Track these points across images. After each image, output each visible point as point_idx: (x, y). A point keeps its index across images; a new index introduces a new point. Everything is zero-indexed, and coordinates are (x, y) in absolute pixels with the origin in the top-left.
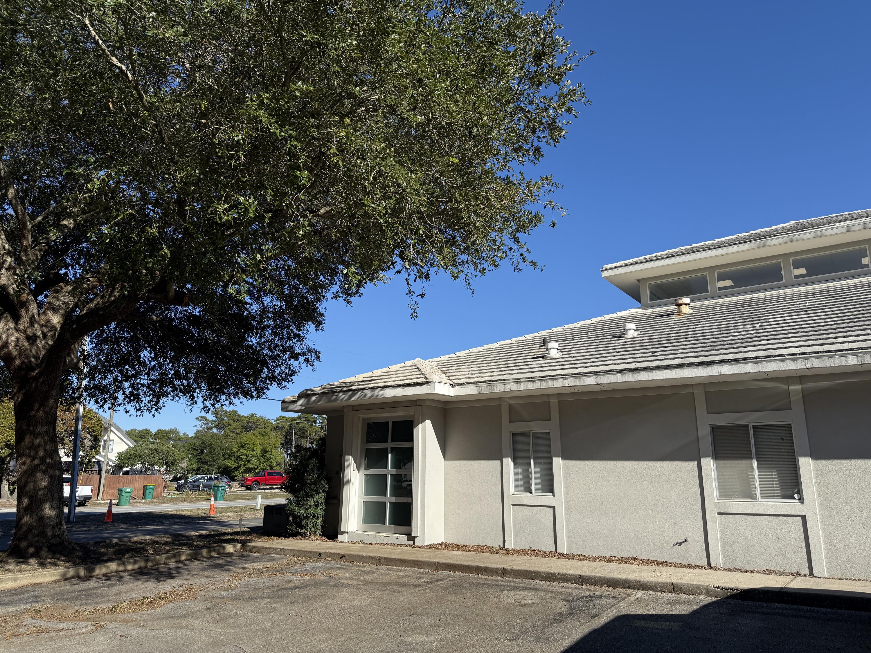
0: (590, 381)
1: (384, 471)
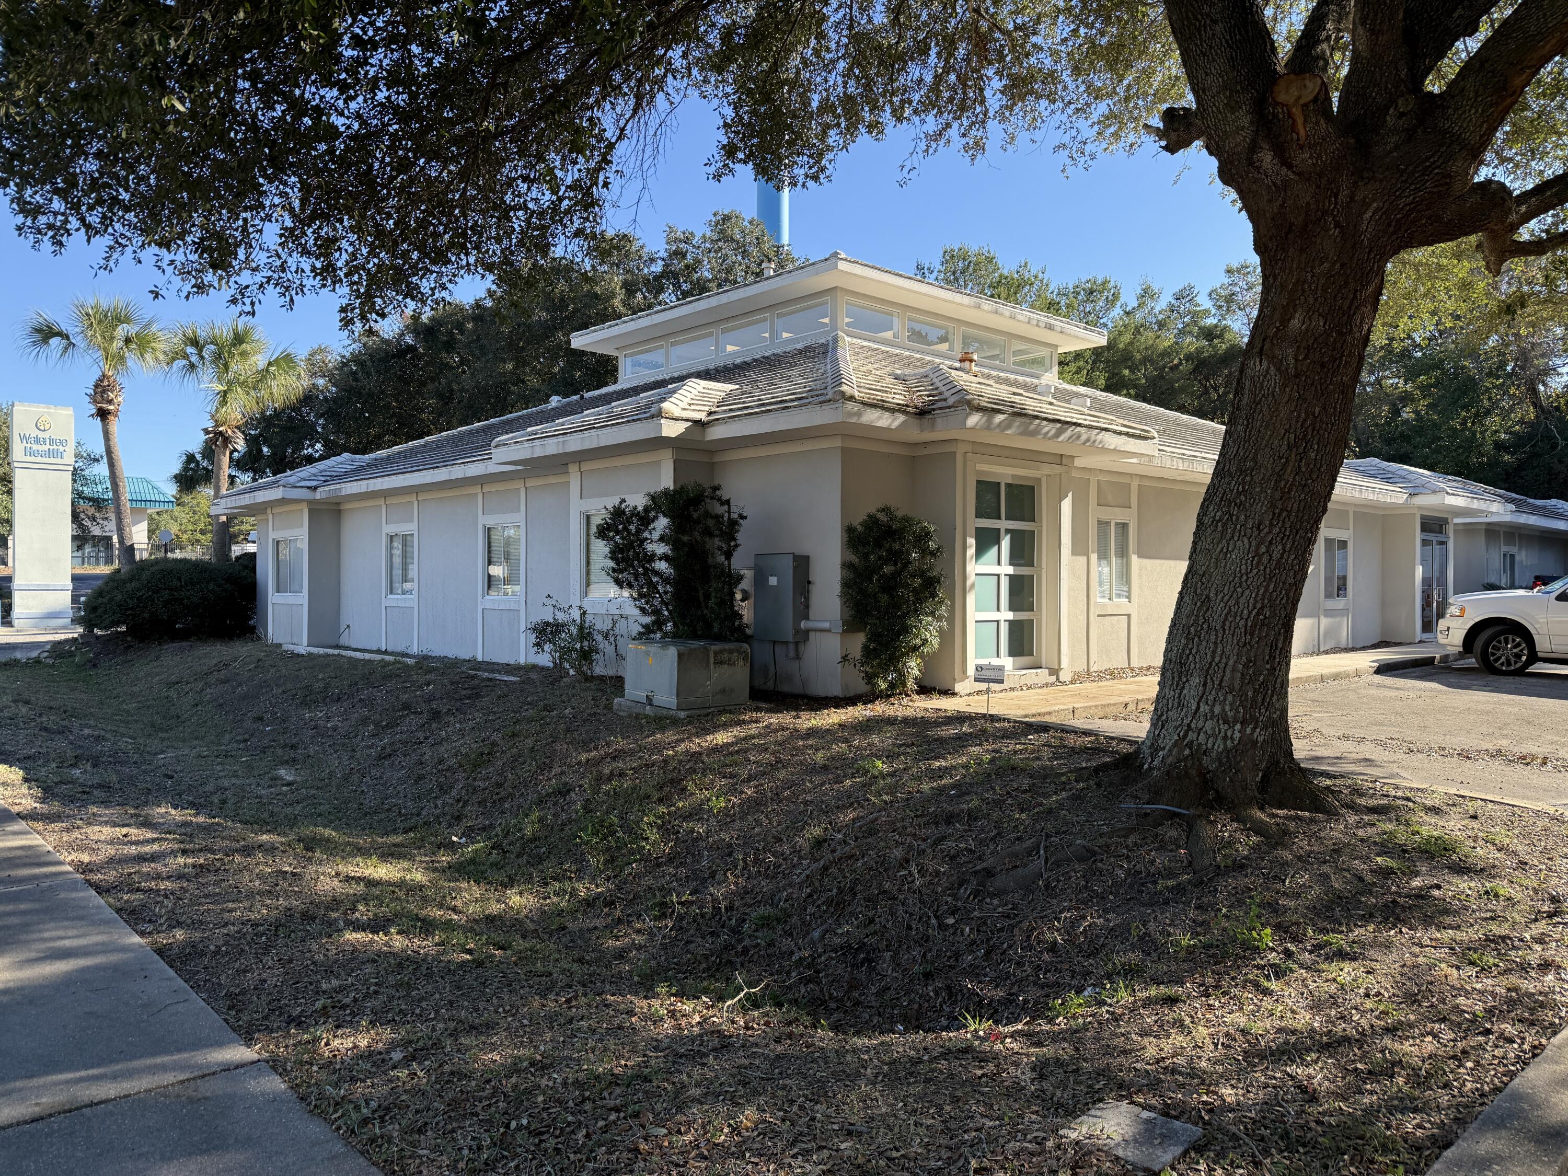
1: (995, 569)
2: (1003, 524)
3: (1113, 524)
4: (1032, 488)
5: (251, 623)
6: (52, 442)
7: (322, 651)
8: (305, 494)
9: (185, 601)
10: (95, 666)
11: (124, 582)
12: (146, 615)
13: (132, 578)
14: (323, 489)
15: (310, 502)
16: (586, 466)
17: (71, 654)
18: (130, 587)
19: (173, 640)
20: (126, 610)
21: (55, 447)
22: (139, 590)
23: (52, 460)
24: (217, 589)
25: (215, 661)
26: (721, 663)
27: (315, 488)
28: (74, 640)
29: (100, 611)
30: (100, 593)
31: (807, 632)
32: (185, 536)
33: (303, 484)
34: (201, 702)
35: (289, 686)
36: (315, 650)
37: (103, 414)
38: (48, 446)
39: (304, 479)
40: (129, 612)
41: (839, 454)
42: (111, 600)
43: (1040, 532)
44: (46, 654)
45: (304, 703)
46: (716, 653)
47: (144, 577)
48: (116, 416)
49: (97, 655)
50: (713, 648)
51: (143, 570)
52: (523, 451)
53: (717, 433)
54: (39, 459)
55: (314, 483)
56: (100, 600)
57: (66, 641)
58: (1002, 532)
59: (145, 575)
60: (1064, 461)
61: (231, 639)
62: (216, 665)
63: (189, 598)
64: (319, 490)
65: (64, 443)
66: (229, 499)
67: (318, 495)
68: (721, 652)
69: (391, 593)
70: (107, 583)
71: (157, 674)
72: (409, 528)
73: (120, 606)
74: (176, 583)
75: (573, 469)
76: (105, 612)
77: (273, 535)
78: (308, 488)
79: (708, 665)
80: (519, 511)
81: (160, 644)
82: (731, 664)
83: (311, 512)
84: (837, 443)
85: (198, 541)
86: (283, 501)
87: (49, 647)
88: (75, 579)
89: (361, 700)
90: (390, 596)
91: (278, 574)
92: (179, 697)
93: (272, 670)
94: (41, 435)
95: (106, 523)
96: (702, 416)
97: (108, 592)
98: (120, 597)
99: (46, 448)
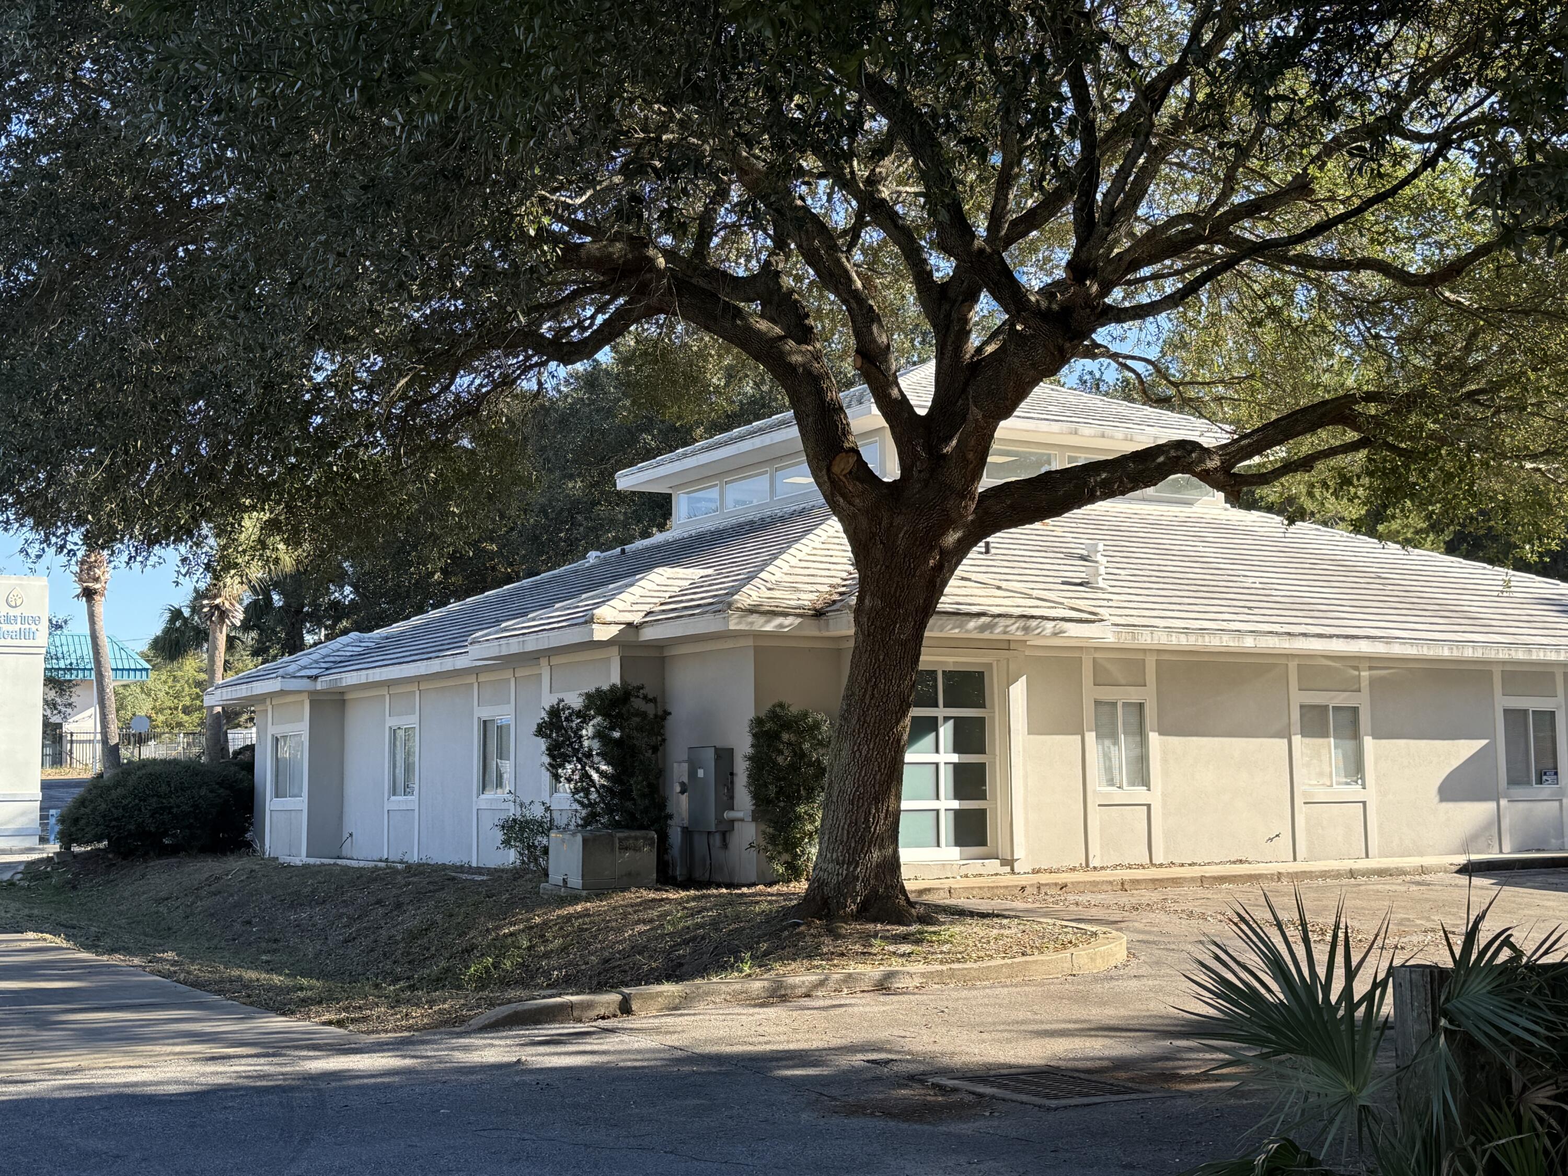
0: (1249, 642)
1: (933, 758)
2: (940, 712)
3: (1120, 705)
4: (981, 674)
5: (248, 836)
6: (24, 619)
7: (318, 861)
8: (305, 684)
9: (175, 810)
10: (74, 888)
11: (109, 789)
12: (132, 827)
13: (117, 785)
14: (324, 678)
15: (312, 694)
16: (555, 661)
17: (48, 876)
18: (114, 794)
19: (159, 856)
20: (111, 821)
21: (27, 626)
22: (124, 797)
23: (24, 642)
24: (211, 795)
25: (206, 875)
26: (626, 849)
27: (316, 678)
28: (49, 860)
29: (83, 822)
30: (82, 802)
31: (732, 822)
32: (161, 718)
33: (302, 673)
34: (192, 914)
35: (279, 892)
36: (312, 861)
37: (89, 594)
38: (19, 625)
39: (305, 668)
40: (114, 823)
41: (752, 653)
42: (95, 809)
43: (994, 718)
44: (19, 876)
45: (292, 906)
46: (620, 840)
47: (130, 783)
48: (103, 595)
49: (76, 875)
50: (618, 835)
51: (129, 774)
52: (493, 650)
53: (648, 634)
54: (9, 642)
55: (314, 672)
56: (83, 810)
57: (41, 861)
58: (940, 721)
59: (132, 781)
60: (1012, 646)
61: (225, 855)
62: (207, 879)
63: (178, 807)
64: (320, 679)
65: (36, 620)
66: (224, 690)
67: (320, 685)
68: (627, 838)
69: (394, 794)
70: (89, 791)
71: (144, 893)
72: (411, 720)
73: (104, 817)
74: (164, 789)
75: (544, 662)
76: (87, 824)
77: (272, 730)
78: (309, 677)
79: (613, 850)
80: (509, 702)
81: (145, 861)
82: (636, 849)
83: (312, 702)
84: (750, 642)
85: (180, 725)
86: (282, 693)
87: (21, 868)
88: (46, 786)
89: (344, 901)
90: (393, 798)
91: (277, 776)
92: (170, 912)
93: (264, 880)
94: (13, 612)
95: (69, 710)
96: (637, 618)
97: (91, 801)
98: (104, 806)
99: (16, 627)
